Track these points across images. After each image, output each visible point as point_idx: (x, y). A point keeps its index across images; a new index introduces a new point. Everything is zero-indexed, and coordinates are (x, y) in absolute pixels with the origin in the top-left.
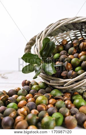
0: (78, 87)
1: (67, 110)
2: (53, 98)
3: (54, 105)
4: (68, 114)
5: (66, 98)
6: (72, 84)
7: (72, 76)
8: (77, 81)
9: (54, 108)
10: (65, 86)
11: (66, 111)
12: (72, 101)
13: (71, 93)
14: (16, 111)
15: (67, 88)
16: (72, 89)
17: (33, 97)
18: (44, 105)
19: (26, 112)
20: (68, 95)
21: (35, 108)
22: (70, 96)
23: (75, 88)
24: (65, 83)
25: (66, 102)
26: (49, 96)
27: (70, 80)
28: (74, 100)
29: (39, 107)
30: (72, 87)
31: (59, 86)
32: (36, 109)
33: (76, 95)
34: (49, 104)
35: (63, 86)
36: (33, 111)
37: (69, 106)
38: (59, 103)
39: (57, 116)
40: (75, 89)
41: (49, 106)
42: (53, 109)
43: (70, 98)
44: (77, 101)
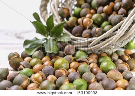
0: (106, 47)
1: (92, 76)
2: (76, 61)
3: (76, 69)
4: (93, 80)
5: (91, 61)
7: (96, 34)
8: (103, 40)
9: (76, 73)
10: (90, 47)
11: (90, 76)
12: (99, 64)
13: (97, 54)
14: (29, 79)
16: (99, 50)
17: (50, 61)
18: (64, 70)
19: (41, 78)
20: (95, 56)
21: (53, 73)
22: (96, 58)
23: (102, 47)
24: (90, 42)
25: (91, 65)
26: (71, 59)
27: (95, 39)
28: (101, 63)
29: (58, 72)
30: (98, 46)
31: (82, 47)
32: (54, 75)
33: (103, 57)
34: (70, 68)
35: (88, 47)
36: (50, 77)
37: (95, 70)
38: (82, 66)
39: (79, 83)
40: (102, 49)
41: (70, 70)
42: (75, 75)
43: (96, 61)
44: (104, 64)
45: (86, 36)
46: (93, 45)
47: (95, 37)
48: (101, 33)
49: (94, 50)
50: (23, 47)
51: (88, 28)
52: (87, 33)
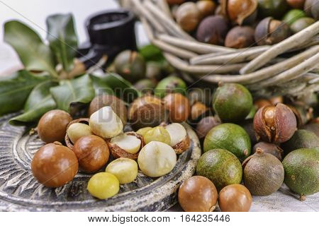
0: (295, 74)
10: (247, 72)
15: (251, 79)
23: (282, 75)
24: (246, 60)
27: (264, 51)
31: (222, 74)
40: (282, 80)
45: (237, 42)
46: (257, 67)
47: (265, 44)
48: (282, 33)
49: (258, 83)
51: (240, 20)
52: (240, 34)
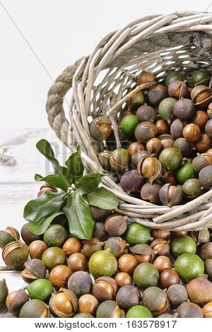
3: (131, 273)
5: (158, 248)
6: (176, 218)
7: (169, 201)
14: (48, 307)
17: (80, 251)
21: (88, 289)
26: (120, 248)
30: (171, 225)
32: (91, 292)
35: (151, 220)
50: (25, 216)
